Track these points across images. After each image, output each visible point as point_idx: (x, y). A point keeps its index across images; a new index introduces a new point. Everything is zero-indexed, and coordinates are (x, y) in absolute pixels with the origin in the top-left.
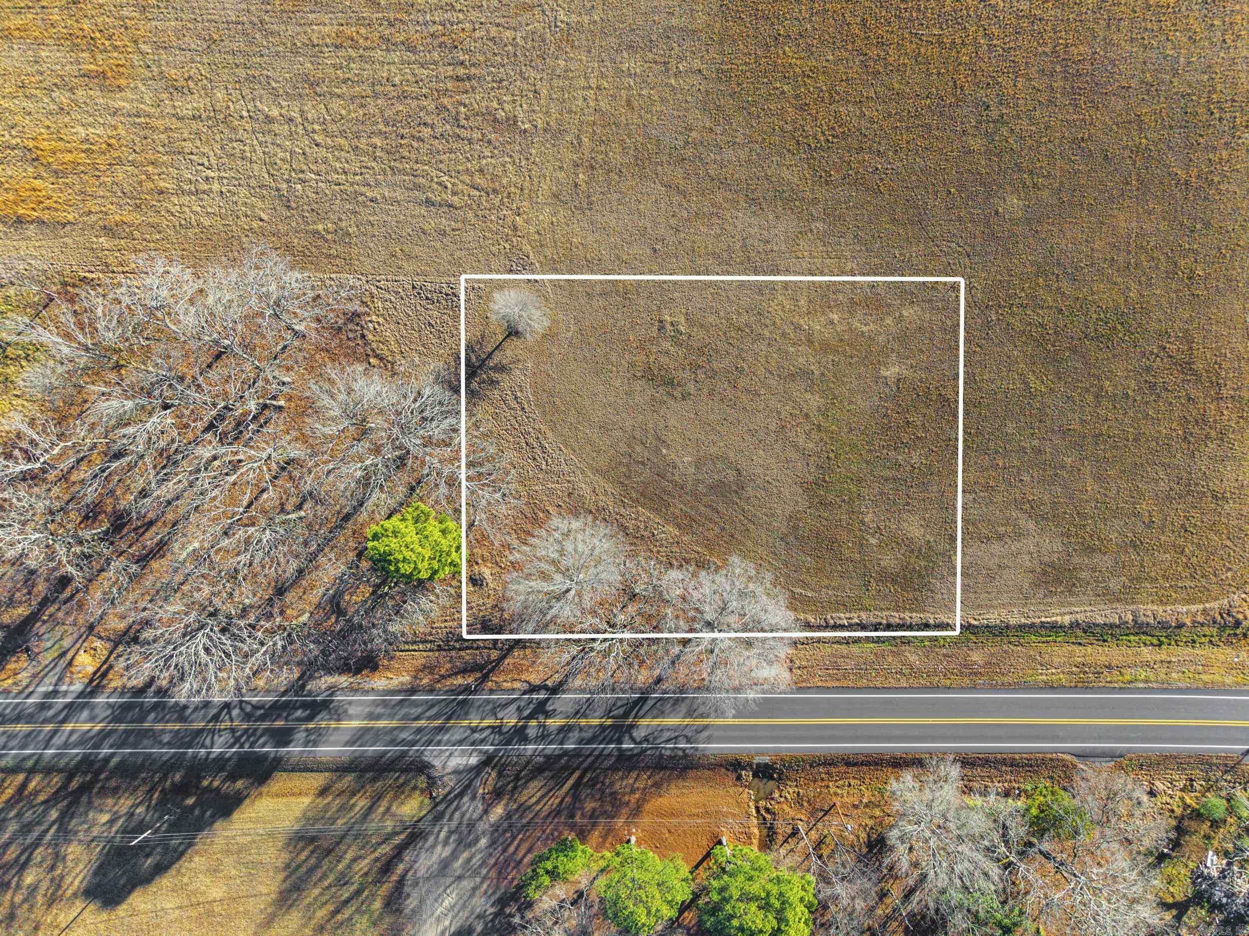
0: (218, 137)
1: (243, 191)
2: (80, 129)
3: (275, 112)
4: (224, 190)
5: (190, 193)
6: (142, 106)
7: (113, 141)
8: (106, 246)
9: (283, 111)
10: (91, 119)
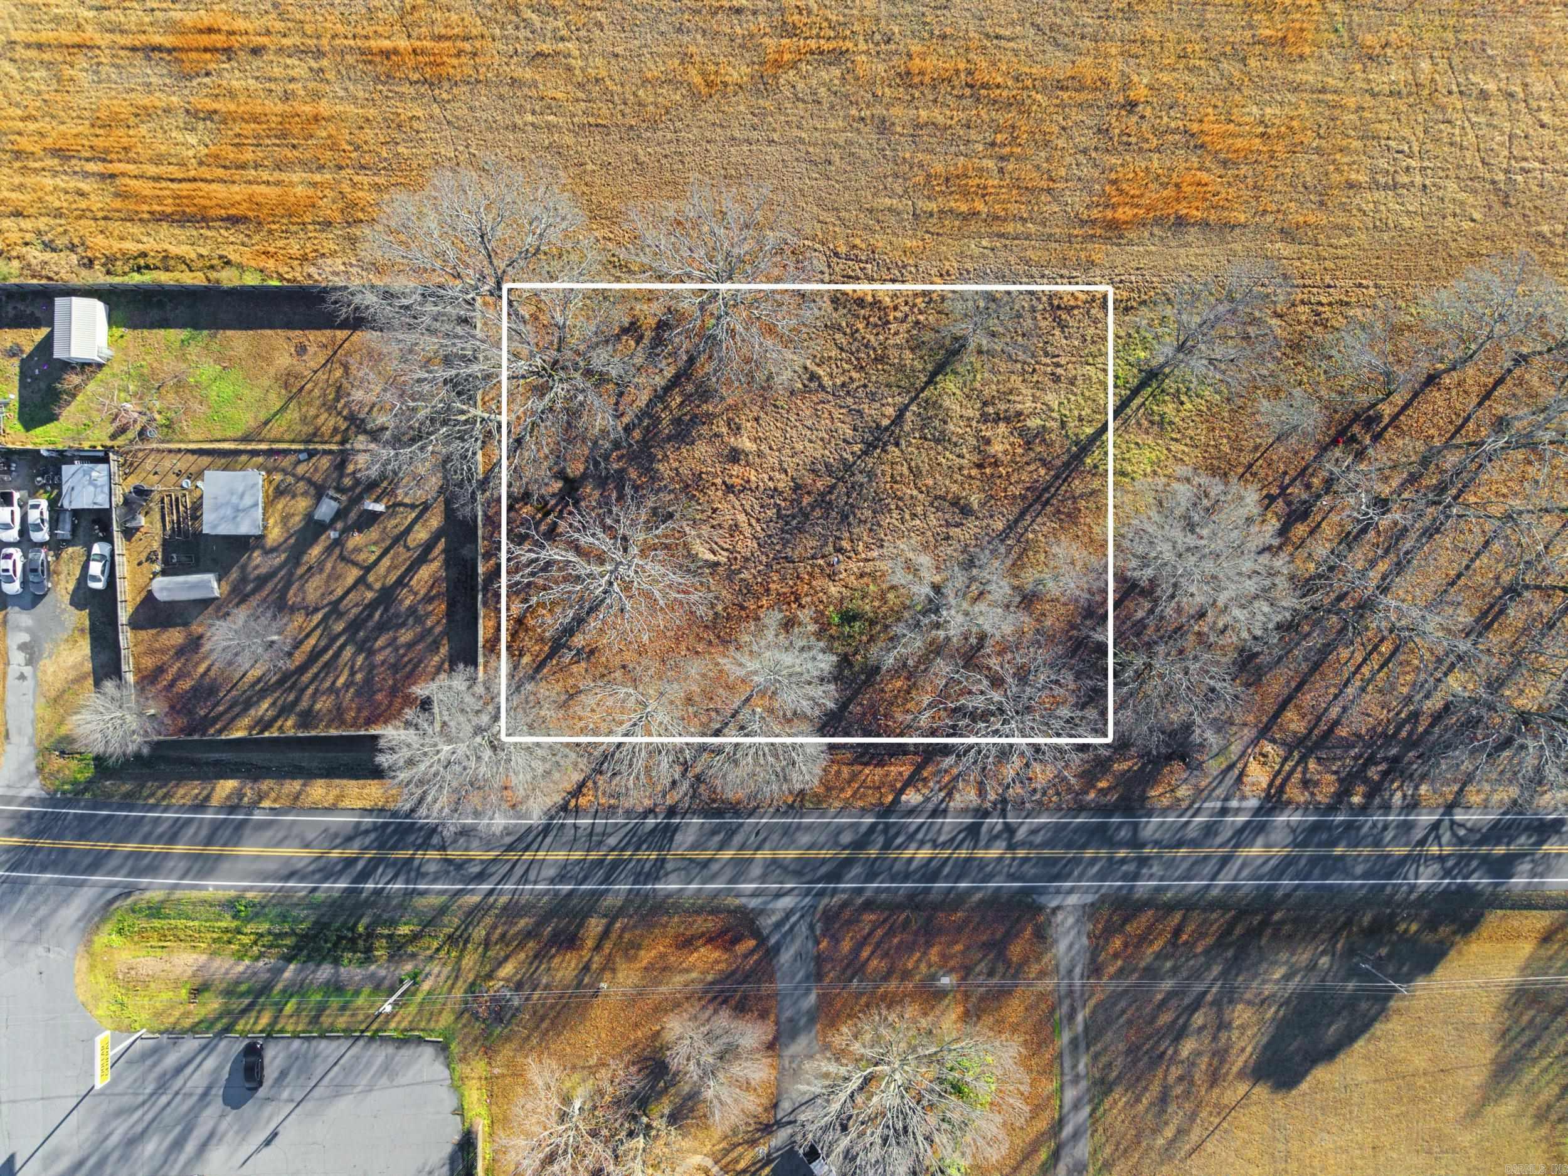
0: (1420, 119)
1: (1452, 185)
2: (1255, 109)
3: (1491, 87)
4: (1427, 182)
5: (1386, 187)
6: (1330, 80)
7: (1295, 123)
8: (1286, 253)
9: (1502, 85)
10: (1267, 97)
